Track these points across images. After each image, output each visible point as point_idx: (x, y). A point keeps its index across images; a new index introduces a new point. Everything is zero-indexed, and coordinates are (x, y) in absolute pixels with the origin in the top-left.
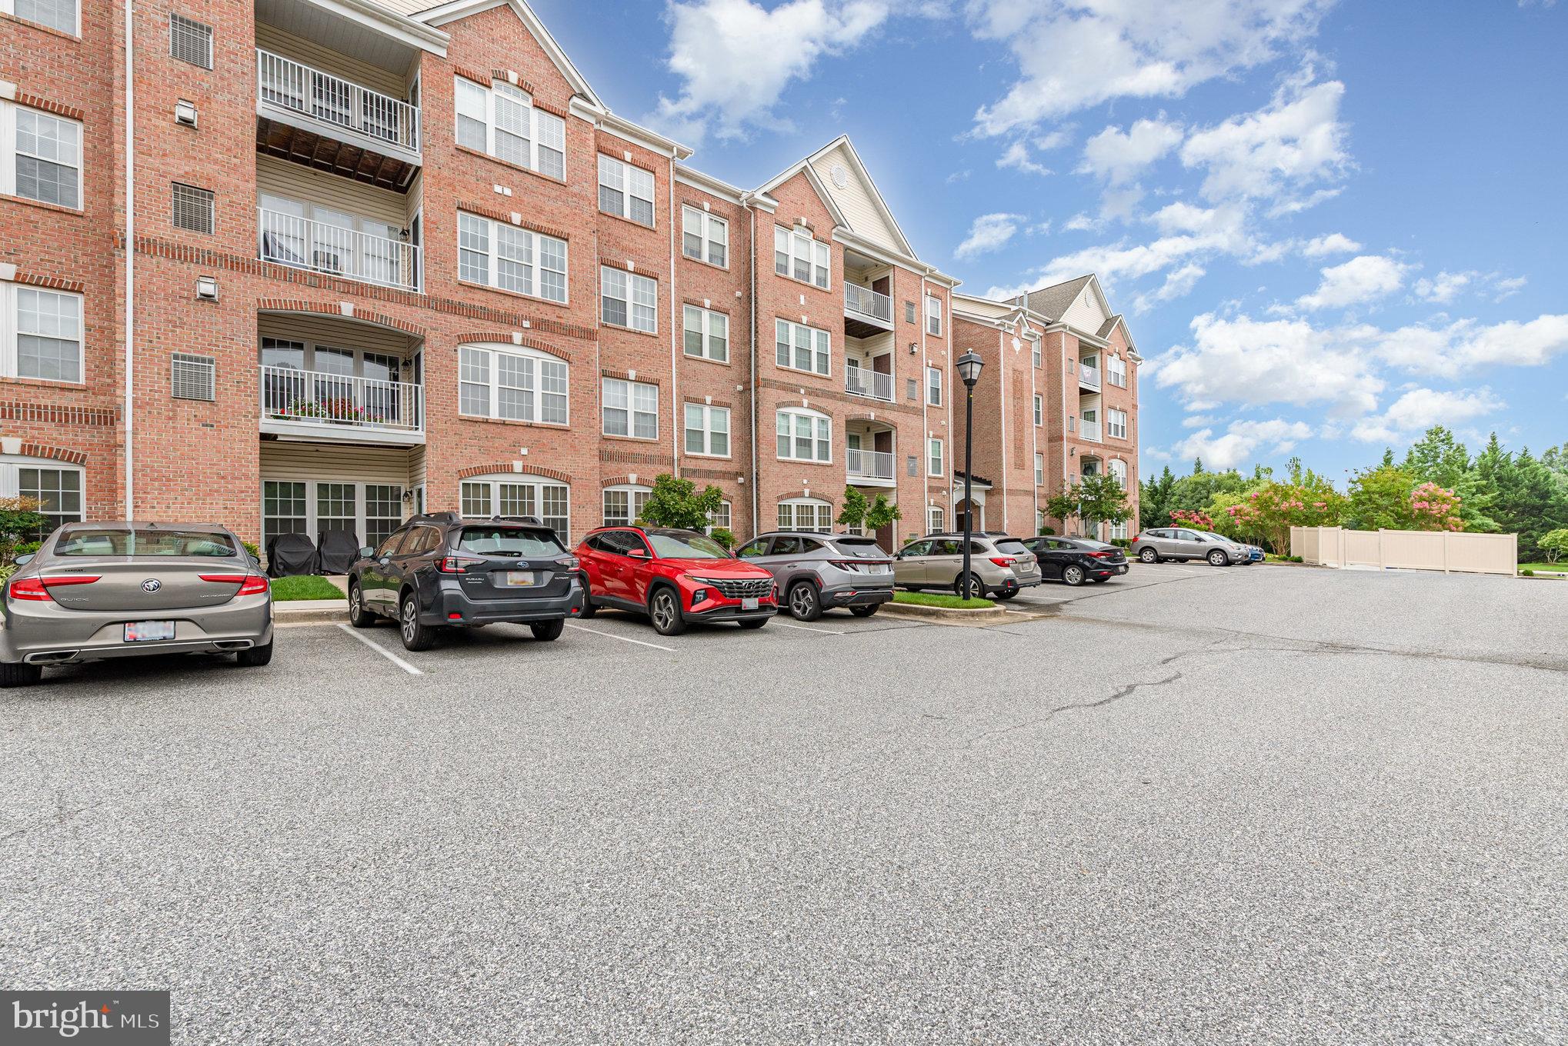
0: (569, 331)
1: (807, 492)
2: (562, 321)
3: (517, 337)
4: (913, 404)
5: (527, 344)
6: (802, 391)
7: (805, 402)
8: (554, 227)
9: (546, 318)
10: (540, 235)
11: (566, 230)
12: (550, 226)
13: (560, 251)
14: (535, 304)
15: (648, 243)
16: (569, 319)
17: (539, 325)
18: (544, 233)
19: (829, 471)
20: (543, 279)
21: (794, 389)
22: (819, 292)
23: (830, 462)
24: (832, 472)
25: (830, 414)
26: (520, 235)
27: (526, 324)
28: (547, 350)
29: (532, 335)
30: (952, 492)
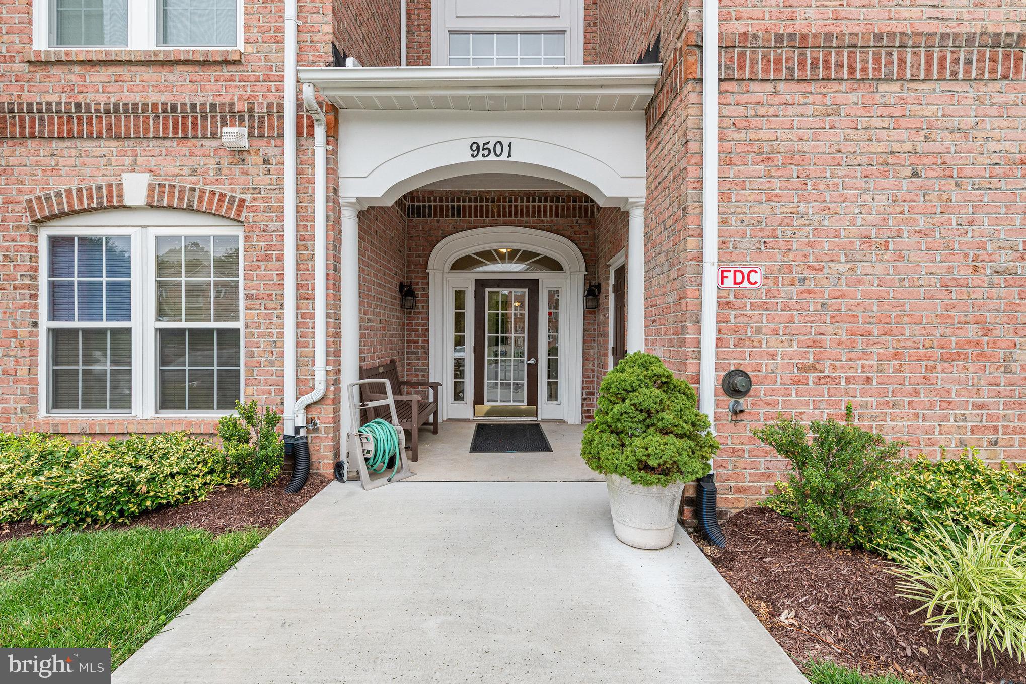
30: (304, 130)
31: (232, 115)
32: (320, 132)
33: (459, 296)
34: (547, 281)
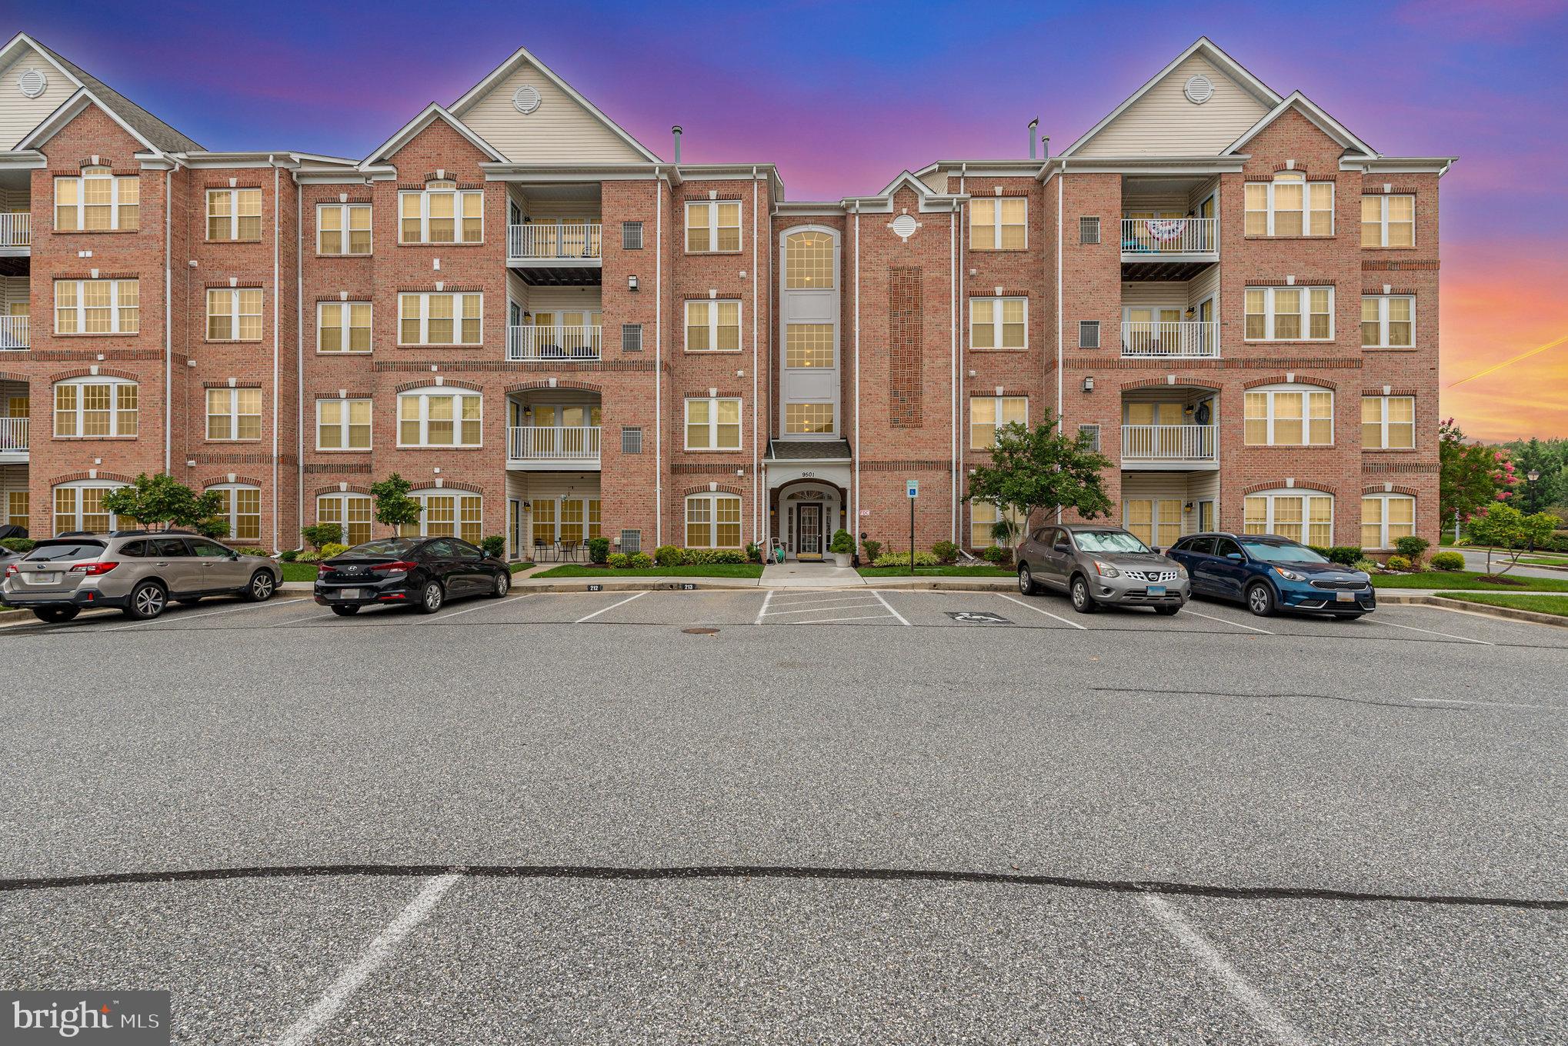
0: (138, 356)
1: (439, 482)
2: (132, 348)
3: (94, 369)
4: (635, 357)
5: (102, 373)
6: (434, 368)
7: (439, 380)
8: (126, 271)
9: (117, 348)
10: (117, 281)
11: (135, 270)
12: (123, 271)
13: (133, 288)
14: (110, 339)
15: (253, 256)
16: (138, 346)
17: (111, 356)
18: (118, 278)
19: (476, 456)
20: (121, 316)
21: (424, 367)
22: (463, 250)
23: (481, 446)
24: (480, 457)
25: (480, 389)
26: (101, 285)
27: (101, 357)
28: (118, 375)
29: (106, 365)
30: (759, 471)
31: (739, 467)
32: (763, 472)
33: (791, 510)
34: (826, 504)
